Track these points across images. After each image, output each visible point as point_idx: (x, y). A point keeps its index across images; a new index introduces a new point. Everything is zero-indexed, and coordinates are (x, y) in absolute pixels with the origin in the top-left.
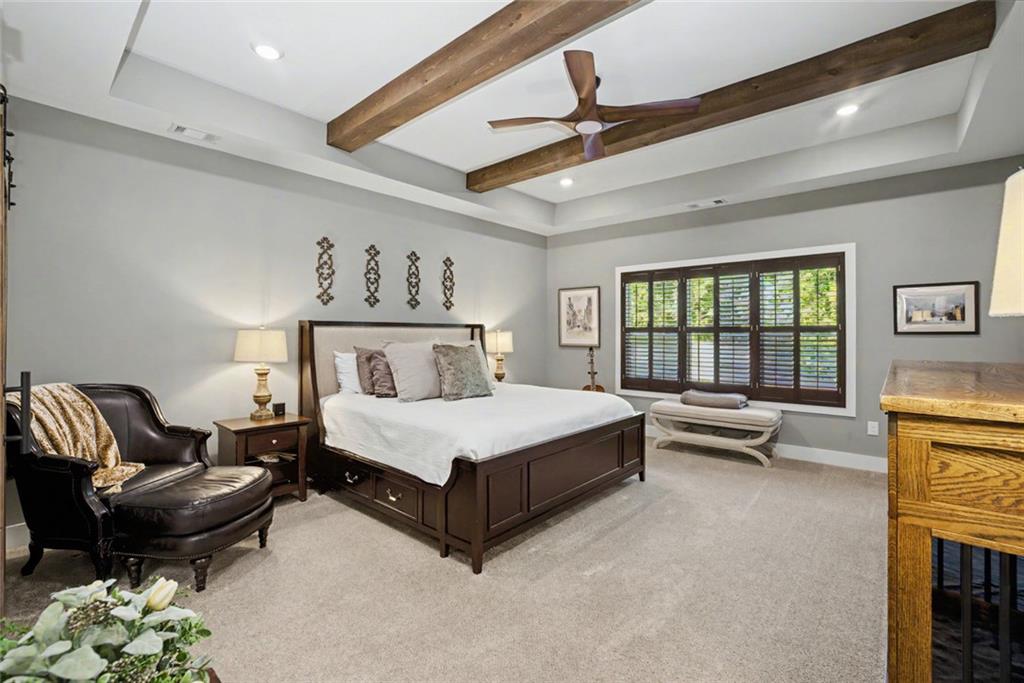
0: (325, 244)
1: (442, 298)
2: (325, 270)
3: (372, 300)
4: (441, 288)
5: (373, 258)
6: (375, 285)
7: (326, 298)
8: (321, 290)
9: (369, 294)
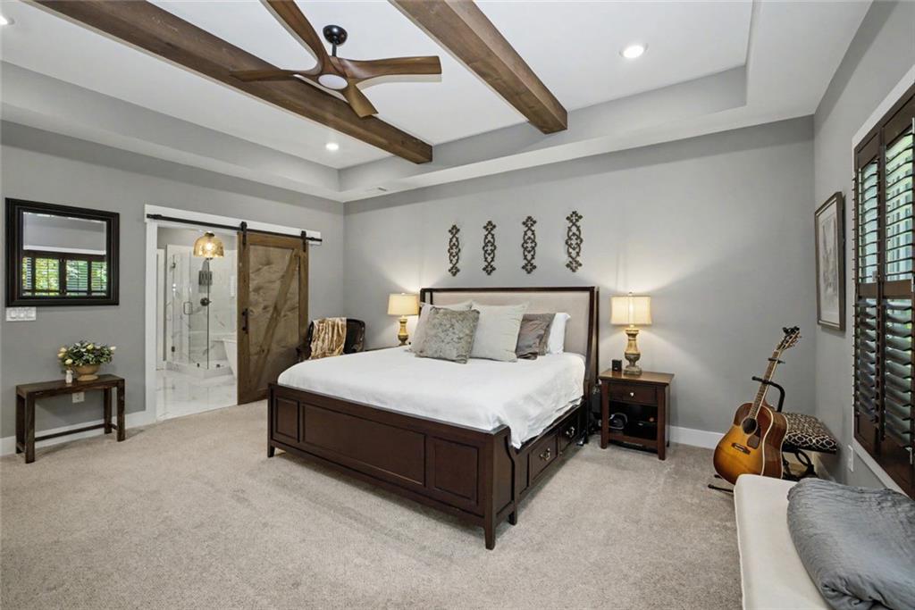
0: (454, 230)
1: (566, 259)
2: (454, 249)
3: (489, 269)
4: (562, 248)
5: (489, 233)
6: (492, 255)
7: (454, 271)
8: (451, 265)
9: (486, 264)
